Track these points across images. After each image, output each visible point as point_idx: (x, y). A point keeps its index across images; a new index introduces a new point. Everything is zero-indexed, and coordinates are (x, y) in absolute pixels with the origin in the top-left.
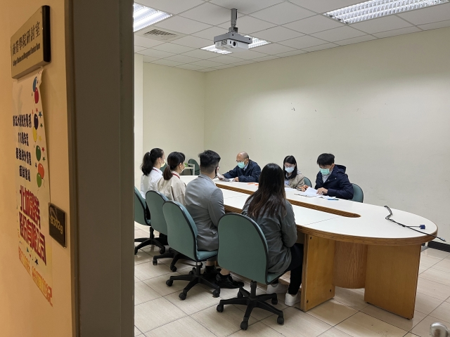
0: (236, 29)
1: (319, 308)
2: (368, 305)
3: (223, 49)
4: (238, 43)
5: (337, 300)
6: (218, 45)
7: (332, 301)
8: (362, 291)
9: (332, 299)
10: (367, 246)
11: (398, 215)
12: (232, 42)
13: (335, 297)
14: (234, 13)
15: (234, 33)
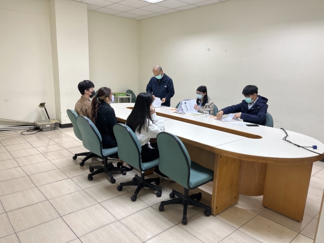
1: (227, 212)
2: (265, 209)
5: (241, 205)
7: (236, 206)
9: (236, 203)
10: (266, 164)
11: (293, 136)
13: (239, 202)
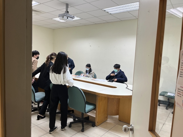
0: (68, 12)
1: (103, 124)
2: (120, 121)
3: (62, 20)
4: (69, 18)
5: (109, 121)
6: (60, 18)
8: (117, 116)
9: (107, 120)
10: (119, 99)
11: (130, 87)
12: (67, 17)
13: (108, 120)
14: (67, 5)
15: (67, 13)
